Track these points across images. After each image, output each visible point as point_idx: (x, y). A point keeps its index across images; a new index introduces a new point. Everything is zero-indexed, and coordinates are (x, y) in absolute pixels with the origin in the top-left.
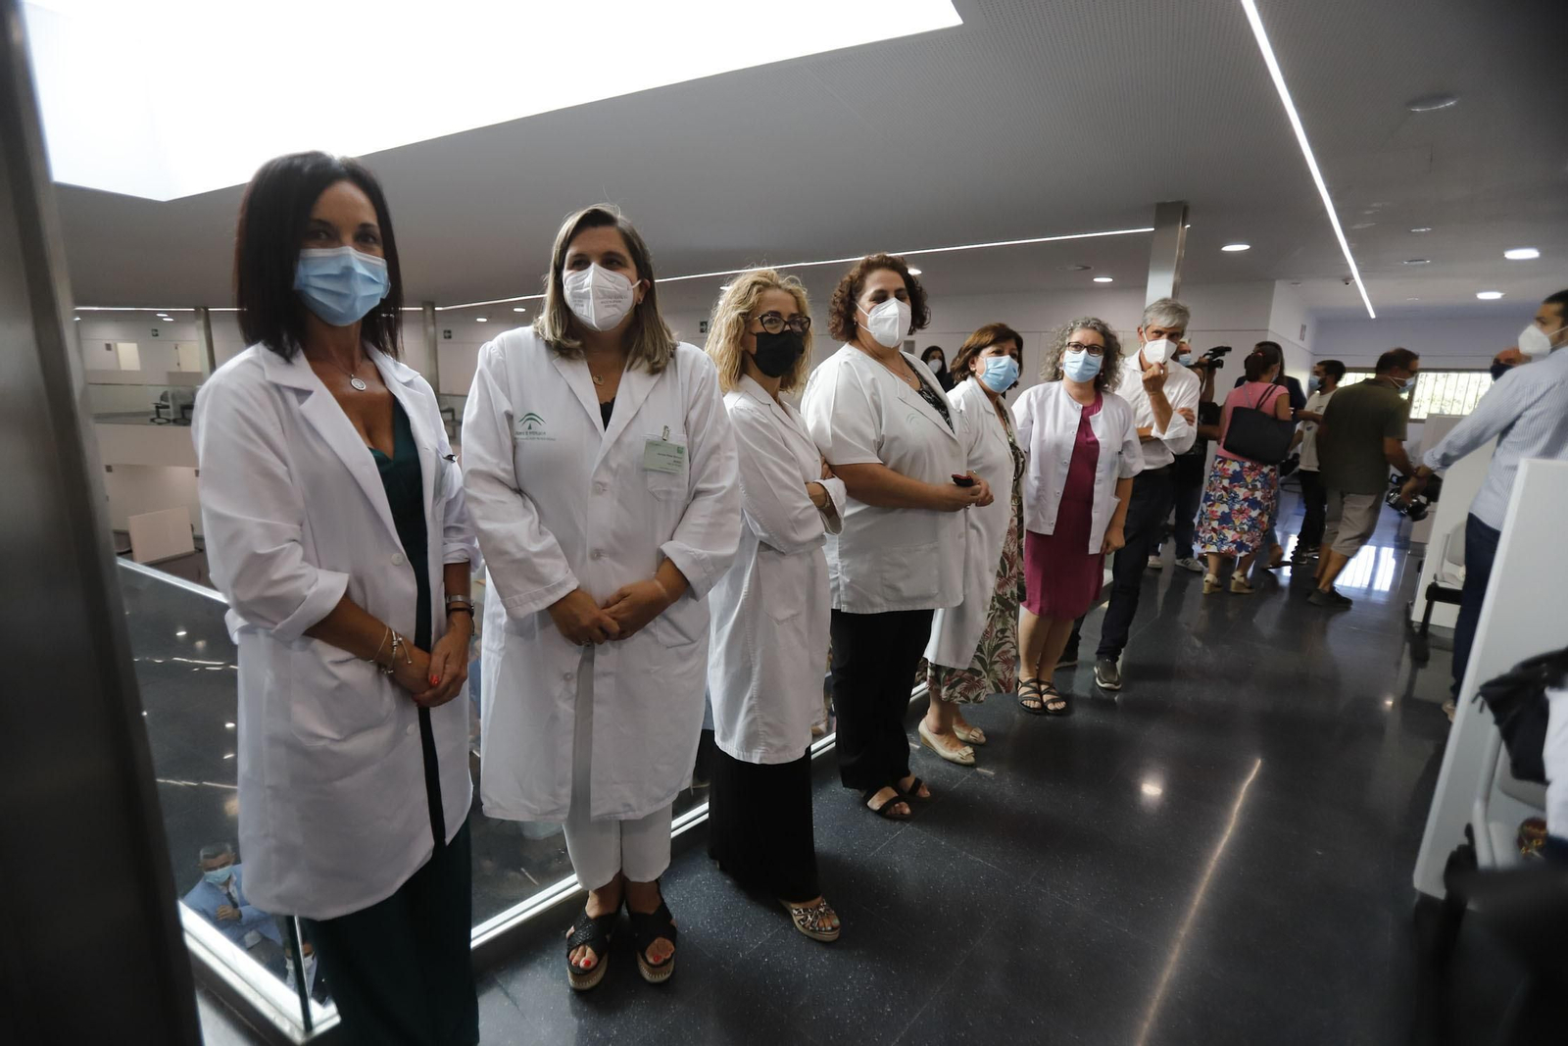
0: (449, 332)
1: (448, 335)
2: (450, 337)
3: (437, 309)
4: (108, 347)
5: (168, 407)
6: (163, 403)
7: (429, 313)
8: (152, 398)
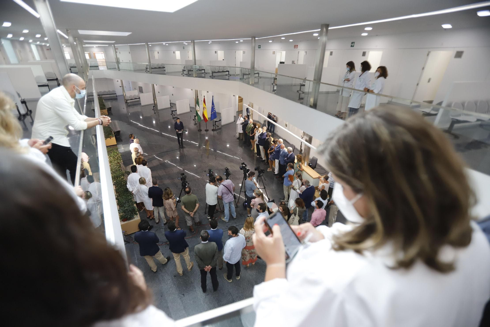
0: (260, 46)
1: (259, 47)
2: (260, 48)
3: (256, 39)
4: (216, 52)
5: (185, 70)
6: (184, 69)
7: (253, 40)
8: (181, 69)
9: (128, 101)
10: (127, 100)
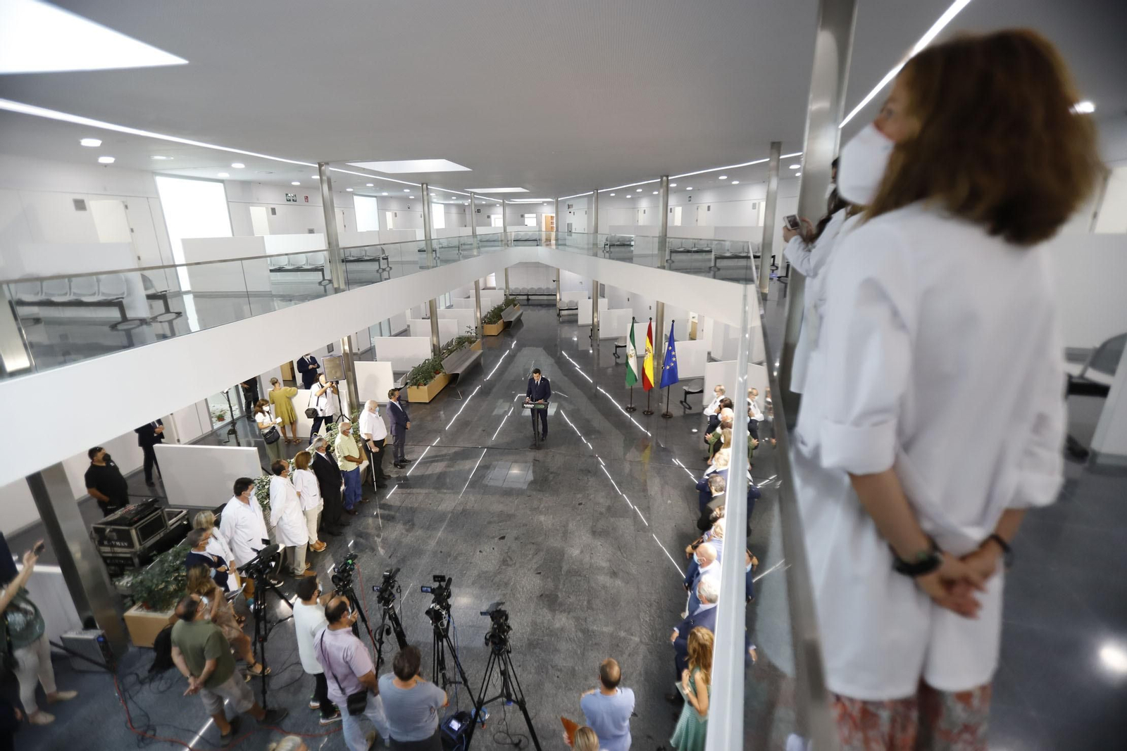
9: (563, 313)
10: (560, 310)
